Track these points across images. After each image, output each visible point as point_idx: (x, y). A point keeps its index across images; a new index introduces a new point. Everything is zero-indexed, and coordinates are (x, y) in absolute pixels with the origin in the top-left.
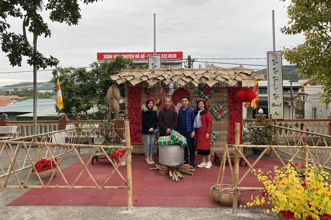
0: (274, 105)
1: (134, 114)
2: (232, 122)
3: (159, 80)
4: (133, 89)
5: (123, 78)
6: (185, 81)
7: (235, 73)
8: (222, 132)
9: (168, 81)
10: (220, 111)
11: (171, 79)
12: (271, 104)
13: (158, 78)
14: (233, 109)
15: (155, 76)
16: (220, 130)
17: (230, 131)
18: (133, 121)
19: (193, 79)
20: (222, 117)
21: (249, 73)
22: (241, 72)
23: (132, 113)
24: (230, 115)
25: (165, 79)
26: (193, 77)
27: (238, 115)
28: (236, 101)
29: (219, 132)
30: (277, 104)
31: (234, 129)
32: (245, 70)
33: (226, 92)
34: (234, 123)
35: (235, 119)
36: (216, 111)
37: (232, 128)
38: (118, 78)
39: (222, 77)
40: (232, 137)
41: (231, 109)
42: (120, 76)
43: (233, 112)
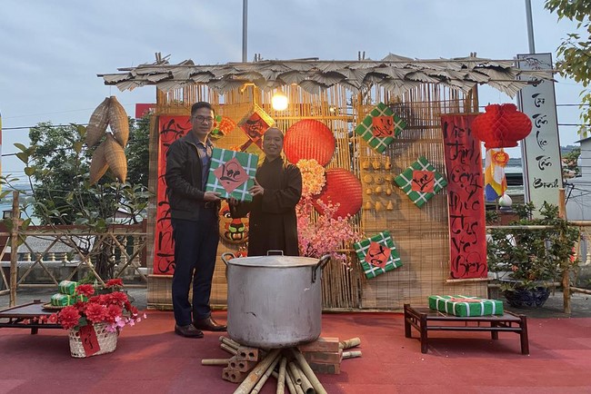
0: (539, 183)
2: (458, 212)
4: (173, 121)
5: (140, 78)
7: (464, 67)
8: (426, 243)
10: (424, 181)
11: (279, 80)
12: (532, 181)
14: (457, 175)
15: (233, 72)
16: (421, 237)
17: (453, 239)
20: (430, 199)
21: (505, 66)
24: (450, 193)
26: (347, 74)
27: (472, 193)
28: (465, 152)
30: (548, 182)
31: (463, 232)
32: (488, 61)
33: (435, 127)
34: (462, 217)
35: (465, 204)
36: (409, 183)
37: (459, 232)
38: (126, 77)
39: (430, 76)
40: (459, 257)
41: (454, 176)
42: (130, 74)
43: (459, 184)
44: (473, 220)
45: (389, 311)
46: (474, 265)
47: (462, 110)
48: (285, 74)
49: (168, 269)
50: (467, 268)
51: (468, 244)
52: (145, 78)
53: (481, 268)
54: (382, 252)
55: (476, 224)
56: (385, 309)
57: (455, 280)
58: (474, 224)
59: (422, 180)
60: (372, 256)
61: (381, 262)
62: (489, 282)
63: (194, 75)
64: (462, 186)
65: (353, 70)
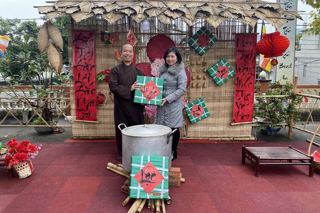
0: (282, 66)
1: (83, 74)
2: (240, 88)
3: (124, 14)
4: (81, 34)
5: (60, 10)
6: (171, 18)
7: (252, 8)
8: (222, 104)
9: (140, 16)
10: (223, 72)
11: (145, 13)
12: (278, 65)
13: (123, 11)
14: (242, 68)
15: (117, 7)
16: (219, 101)
17: (237, 103)
18: (82, 86)
19: (184, 14)
20: (226, 81)
21: (275, 7)
22: (261, 7)
23: (79, 74)
24: (238, 78)
25: (135, 13)
26: (185, 10)
27: (249, 78)
28: (247, 56)
29: (218, 103)
30: (286, 65)
31: (242, 99)
32: (266, 3)
33: (232, 41)
34: (242, 91)
35: (245, 84)
36: (215, 72)
37: (240, 99)
38: (51, 9)
39: (232, 13)
40: (239, 112)
41: (240, 69)
42: (54, 7)
43: (242, 73)
44: (248, 93)
45: (201, 138)
46: (246, 116)
47: (247, 31)
48: (149, 9)
49: (83, 118)
50: (242, 117)
51: (244, 105)
52: (63, 10)
53: (250, 118)
54: (199, 109)
55: (249, 95)
56: (198, 137)
57: (236, 124)
58: (248, 95)
59: (222, 71)
60: (194, 112)
61: (199, 115)
62: (252, 123)
63: (94, 8)
64: (244, 74)
65: (189, 8)
